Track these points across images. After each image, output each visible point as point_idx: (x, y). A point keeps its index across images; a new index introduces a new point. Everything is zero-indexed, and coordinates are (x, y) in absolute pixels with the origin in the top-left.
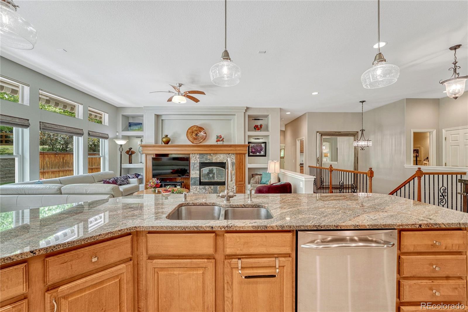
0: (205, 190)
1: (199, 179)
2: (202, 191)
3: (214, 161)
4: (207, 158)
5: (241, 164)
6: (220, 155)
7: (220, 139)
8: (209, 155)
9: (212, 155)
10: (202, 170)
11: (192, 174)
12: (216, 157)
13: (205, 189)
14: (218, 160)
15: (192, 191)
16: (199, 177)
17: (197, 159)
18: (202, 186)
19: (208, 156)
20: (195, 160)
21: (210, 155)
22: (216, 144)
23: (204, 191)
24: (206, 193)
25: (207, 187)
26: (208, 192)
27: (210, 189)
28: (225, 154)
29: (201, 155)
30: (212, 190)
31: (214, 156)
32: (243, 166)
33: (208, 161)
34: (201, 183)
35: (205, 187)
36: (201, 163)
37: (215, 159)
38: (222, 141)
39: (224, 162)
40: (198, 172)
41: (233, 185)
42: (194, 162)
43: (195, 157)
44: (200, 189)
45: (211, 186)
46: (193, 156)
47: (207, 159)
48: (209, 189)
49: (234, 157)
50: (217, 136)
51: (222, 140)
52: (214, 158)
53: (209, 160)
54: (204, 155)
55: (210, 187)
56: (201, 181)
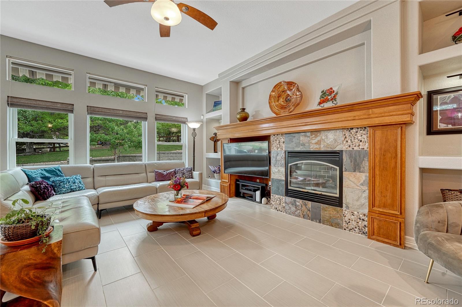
0: (296, 208)
1: (284, 183)
2: (290, 208)
3: (313, 148)
4: (300, 142)
5: (389, 155)
6: (326, 133)
7: (329, 97)
8: (302, 135)
9: (309, 134)
10: (290, 166)
11: (274, 173)
12: (319, 138)
13: (296, 206)
14: (322, 146)
15: (273, 203)
16: (284, 178)
17: (281, 144)
18: (290, 198)
19: (301, 138)
20: (278, 146)
21: (305, 136)
22: (319, 108)
23: (293, 209)
24: (297, 213)
25: (299, 202)
26: (301, 214)
27: (304, 207)
28: (338, 131)
29: (288, 135)
30: (309, 212)
31: (314, 136)
32: (396, 163)
33: (301, 147)
34: (289, 193)
35: (295, 201)
36: (288, 153)
37: (316, 143)
38: (332, 100)
39: (337, 149)
40: (283, 170)
41: (361, 211)
42: (276, 149)
43: (278, 141)
44: (286, 203)
45: (306, 202)
46: (275, 138)
47: (298, 144)
48: (302, 207)
49: (365, 136)
50: (323, 92)
51: (334, 99)
52: (314, 142)
53: (303, 145)
54: (294, 135)
55: (306, 205)
56: (289, 188)
